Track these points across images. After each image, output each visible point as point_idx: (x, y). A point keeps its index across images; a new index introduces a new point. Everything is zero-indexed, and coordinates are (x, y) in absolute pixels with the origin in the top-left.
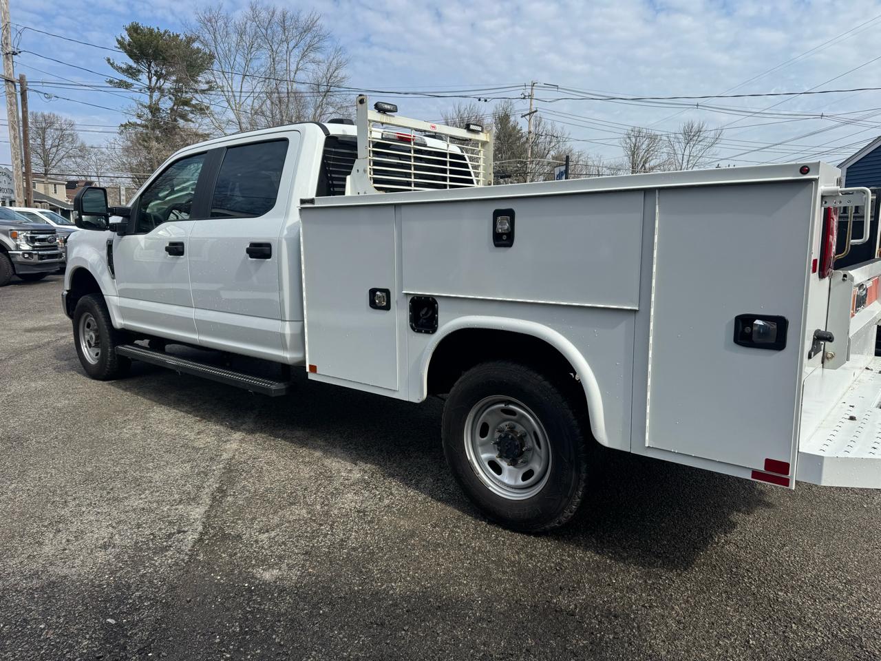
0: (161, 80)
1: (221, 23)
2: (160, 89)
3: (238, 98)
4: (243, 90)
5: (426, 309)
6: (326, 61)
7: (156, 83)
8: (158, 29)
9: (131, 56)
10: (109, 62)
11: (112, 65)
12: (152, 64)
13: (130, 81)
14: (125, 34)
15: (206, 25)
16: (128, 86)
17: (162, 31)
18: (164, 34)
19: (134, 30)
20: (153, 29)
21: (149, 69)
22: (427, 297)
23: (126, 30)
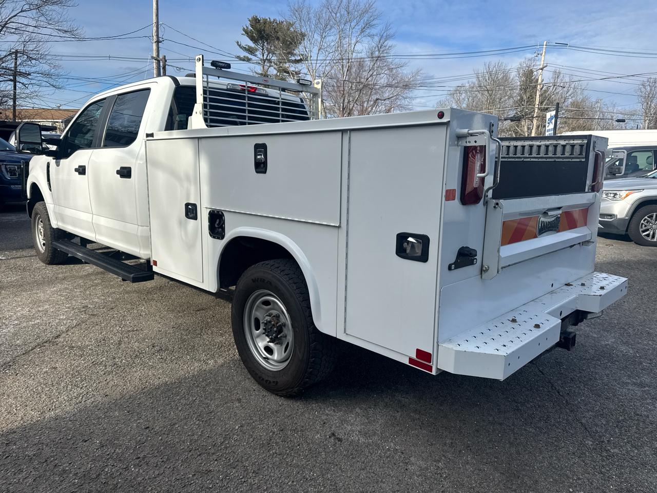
0: (270, 55)
1: (305, 11)
2: (270, 61)
3: (314, 65)
4: (318, 59)
5: (218, 220)
6: (378, 35)
7: (267, 57)
8: (270, 19)
9: (251, 40)
10: (238, 44)
11: (239, 46)
12: (265, 44)
13: (250, 56)
14: (248, 24)
15: (294, 14)
16: (249, 60)
17: (272, 20)
18: (273, 22)
19: (255, 21)
20: (267, 20)
21: (262, 47)
22: (218, 211)
23: (250, 21)
